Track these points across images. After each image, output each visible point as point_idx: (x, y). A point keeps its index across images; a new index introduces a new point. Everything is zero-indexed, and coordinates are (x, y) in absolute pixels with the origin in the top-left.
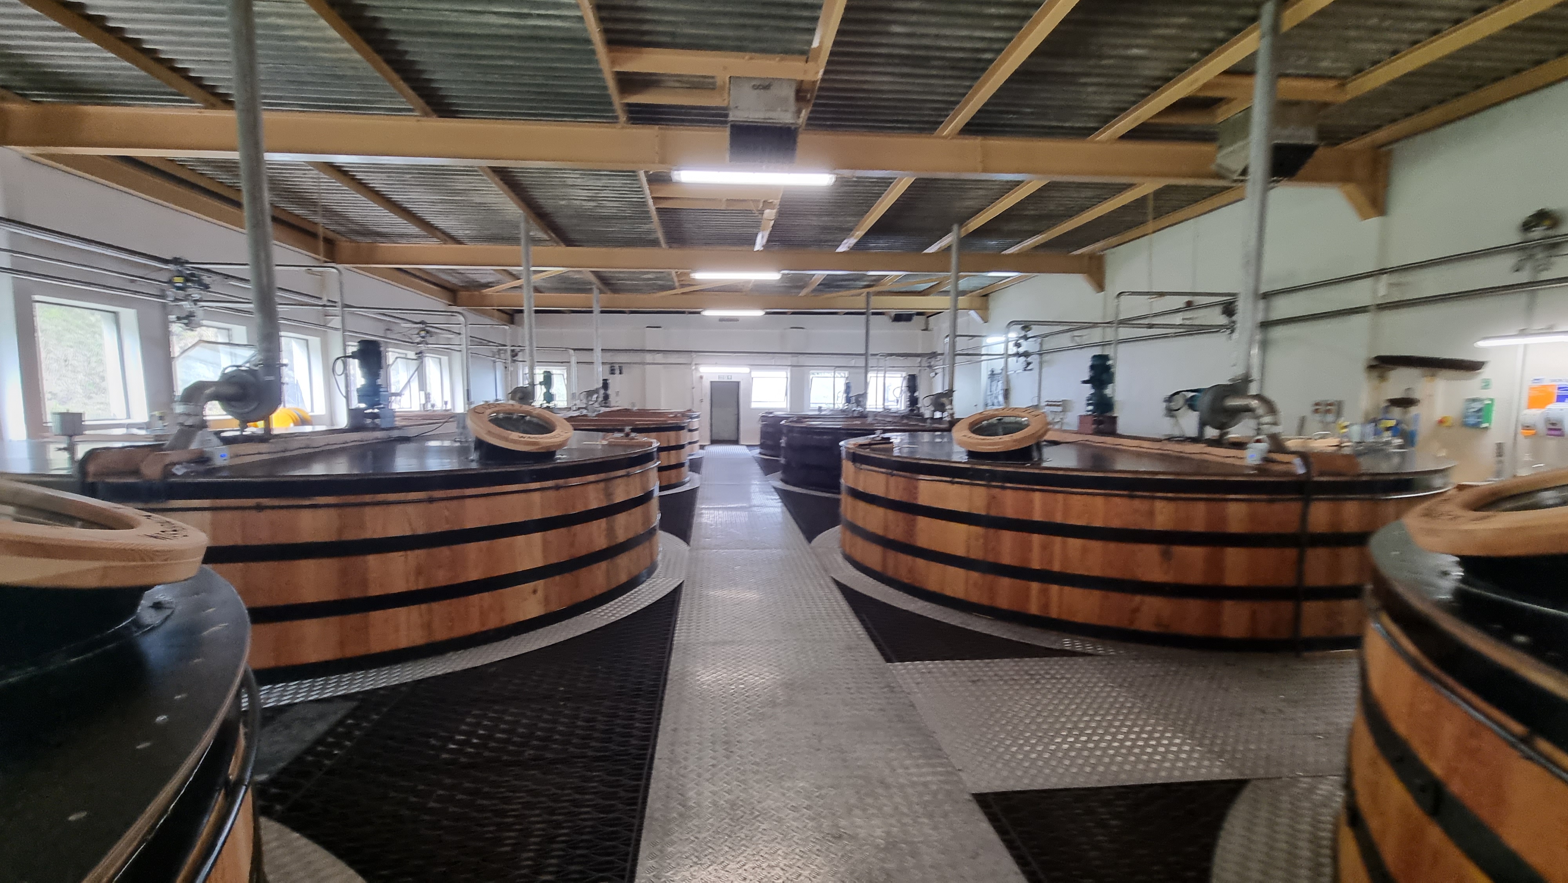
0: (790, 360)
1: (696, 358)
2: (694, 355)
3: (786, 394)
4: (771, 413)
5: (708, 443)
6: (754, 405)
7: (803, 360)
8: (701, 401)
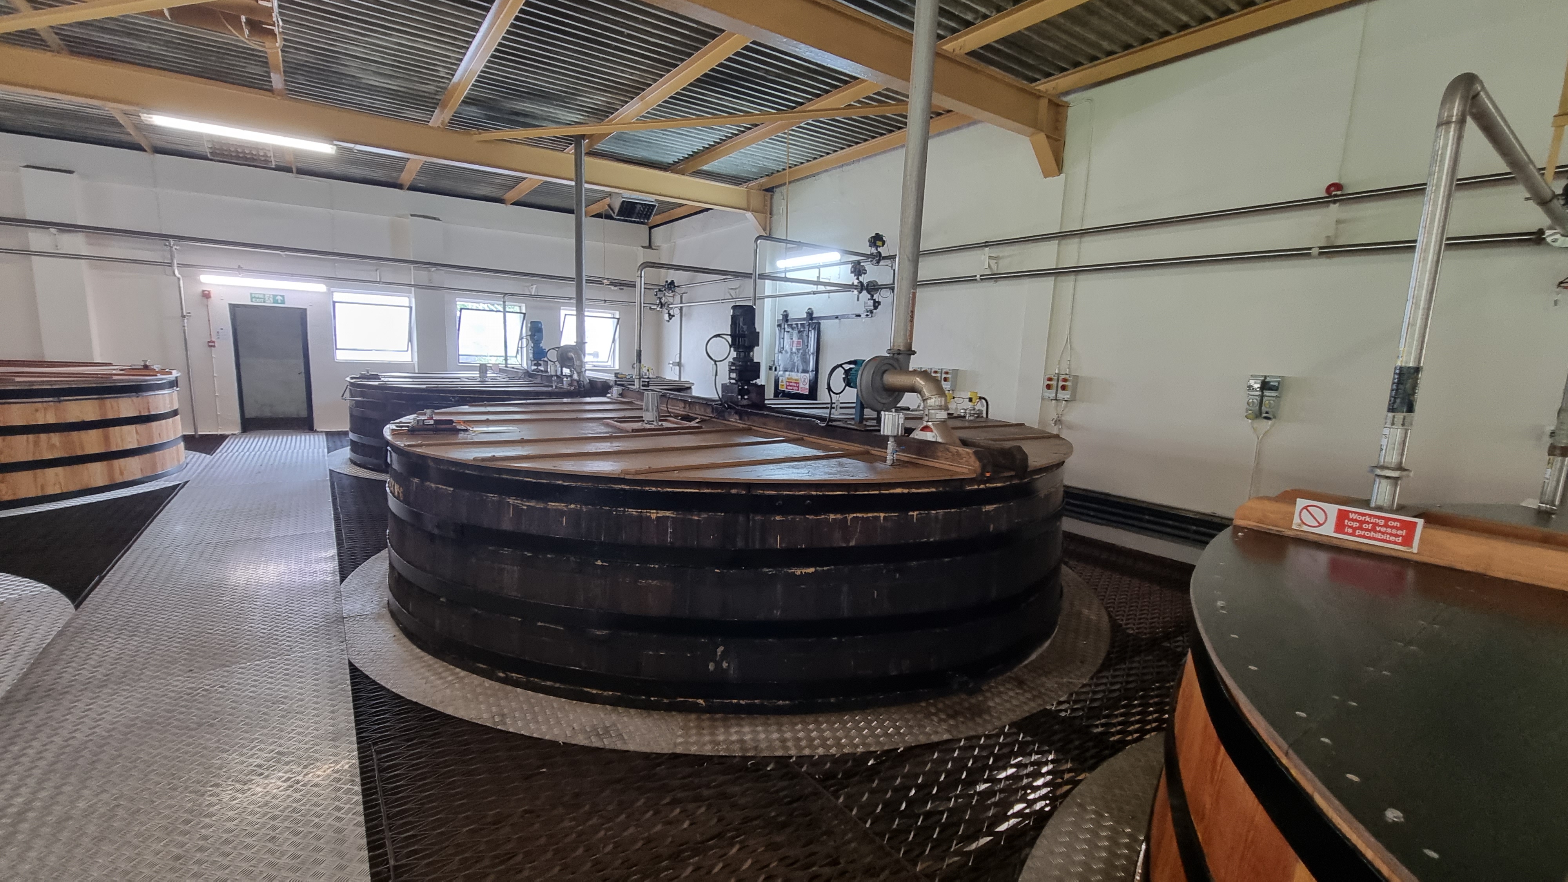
0: (412, 275)
1: (180, 253)
2: (176, 246)
3: (410, 340)
4: (376, 377)
5: (237, 431)
6: (341, 356)
7: (440, 277)
8: (211, 344)
